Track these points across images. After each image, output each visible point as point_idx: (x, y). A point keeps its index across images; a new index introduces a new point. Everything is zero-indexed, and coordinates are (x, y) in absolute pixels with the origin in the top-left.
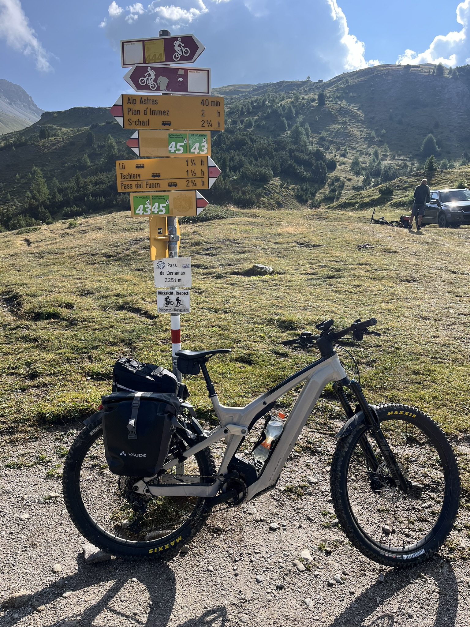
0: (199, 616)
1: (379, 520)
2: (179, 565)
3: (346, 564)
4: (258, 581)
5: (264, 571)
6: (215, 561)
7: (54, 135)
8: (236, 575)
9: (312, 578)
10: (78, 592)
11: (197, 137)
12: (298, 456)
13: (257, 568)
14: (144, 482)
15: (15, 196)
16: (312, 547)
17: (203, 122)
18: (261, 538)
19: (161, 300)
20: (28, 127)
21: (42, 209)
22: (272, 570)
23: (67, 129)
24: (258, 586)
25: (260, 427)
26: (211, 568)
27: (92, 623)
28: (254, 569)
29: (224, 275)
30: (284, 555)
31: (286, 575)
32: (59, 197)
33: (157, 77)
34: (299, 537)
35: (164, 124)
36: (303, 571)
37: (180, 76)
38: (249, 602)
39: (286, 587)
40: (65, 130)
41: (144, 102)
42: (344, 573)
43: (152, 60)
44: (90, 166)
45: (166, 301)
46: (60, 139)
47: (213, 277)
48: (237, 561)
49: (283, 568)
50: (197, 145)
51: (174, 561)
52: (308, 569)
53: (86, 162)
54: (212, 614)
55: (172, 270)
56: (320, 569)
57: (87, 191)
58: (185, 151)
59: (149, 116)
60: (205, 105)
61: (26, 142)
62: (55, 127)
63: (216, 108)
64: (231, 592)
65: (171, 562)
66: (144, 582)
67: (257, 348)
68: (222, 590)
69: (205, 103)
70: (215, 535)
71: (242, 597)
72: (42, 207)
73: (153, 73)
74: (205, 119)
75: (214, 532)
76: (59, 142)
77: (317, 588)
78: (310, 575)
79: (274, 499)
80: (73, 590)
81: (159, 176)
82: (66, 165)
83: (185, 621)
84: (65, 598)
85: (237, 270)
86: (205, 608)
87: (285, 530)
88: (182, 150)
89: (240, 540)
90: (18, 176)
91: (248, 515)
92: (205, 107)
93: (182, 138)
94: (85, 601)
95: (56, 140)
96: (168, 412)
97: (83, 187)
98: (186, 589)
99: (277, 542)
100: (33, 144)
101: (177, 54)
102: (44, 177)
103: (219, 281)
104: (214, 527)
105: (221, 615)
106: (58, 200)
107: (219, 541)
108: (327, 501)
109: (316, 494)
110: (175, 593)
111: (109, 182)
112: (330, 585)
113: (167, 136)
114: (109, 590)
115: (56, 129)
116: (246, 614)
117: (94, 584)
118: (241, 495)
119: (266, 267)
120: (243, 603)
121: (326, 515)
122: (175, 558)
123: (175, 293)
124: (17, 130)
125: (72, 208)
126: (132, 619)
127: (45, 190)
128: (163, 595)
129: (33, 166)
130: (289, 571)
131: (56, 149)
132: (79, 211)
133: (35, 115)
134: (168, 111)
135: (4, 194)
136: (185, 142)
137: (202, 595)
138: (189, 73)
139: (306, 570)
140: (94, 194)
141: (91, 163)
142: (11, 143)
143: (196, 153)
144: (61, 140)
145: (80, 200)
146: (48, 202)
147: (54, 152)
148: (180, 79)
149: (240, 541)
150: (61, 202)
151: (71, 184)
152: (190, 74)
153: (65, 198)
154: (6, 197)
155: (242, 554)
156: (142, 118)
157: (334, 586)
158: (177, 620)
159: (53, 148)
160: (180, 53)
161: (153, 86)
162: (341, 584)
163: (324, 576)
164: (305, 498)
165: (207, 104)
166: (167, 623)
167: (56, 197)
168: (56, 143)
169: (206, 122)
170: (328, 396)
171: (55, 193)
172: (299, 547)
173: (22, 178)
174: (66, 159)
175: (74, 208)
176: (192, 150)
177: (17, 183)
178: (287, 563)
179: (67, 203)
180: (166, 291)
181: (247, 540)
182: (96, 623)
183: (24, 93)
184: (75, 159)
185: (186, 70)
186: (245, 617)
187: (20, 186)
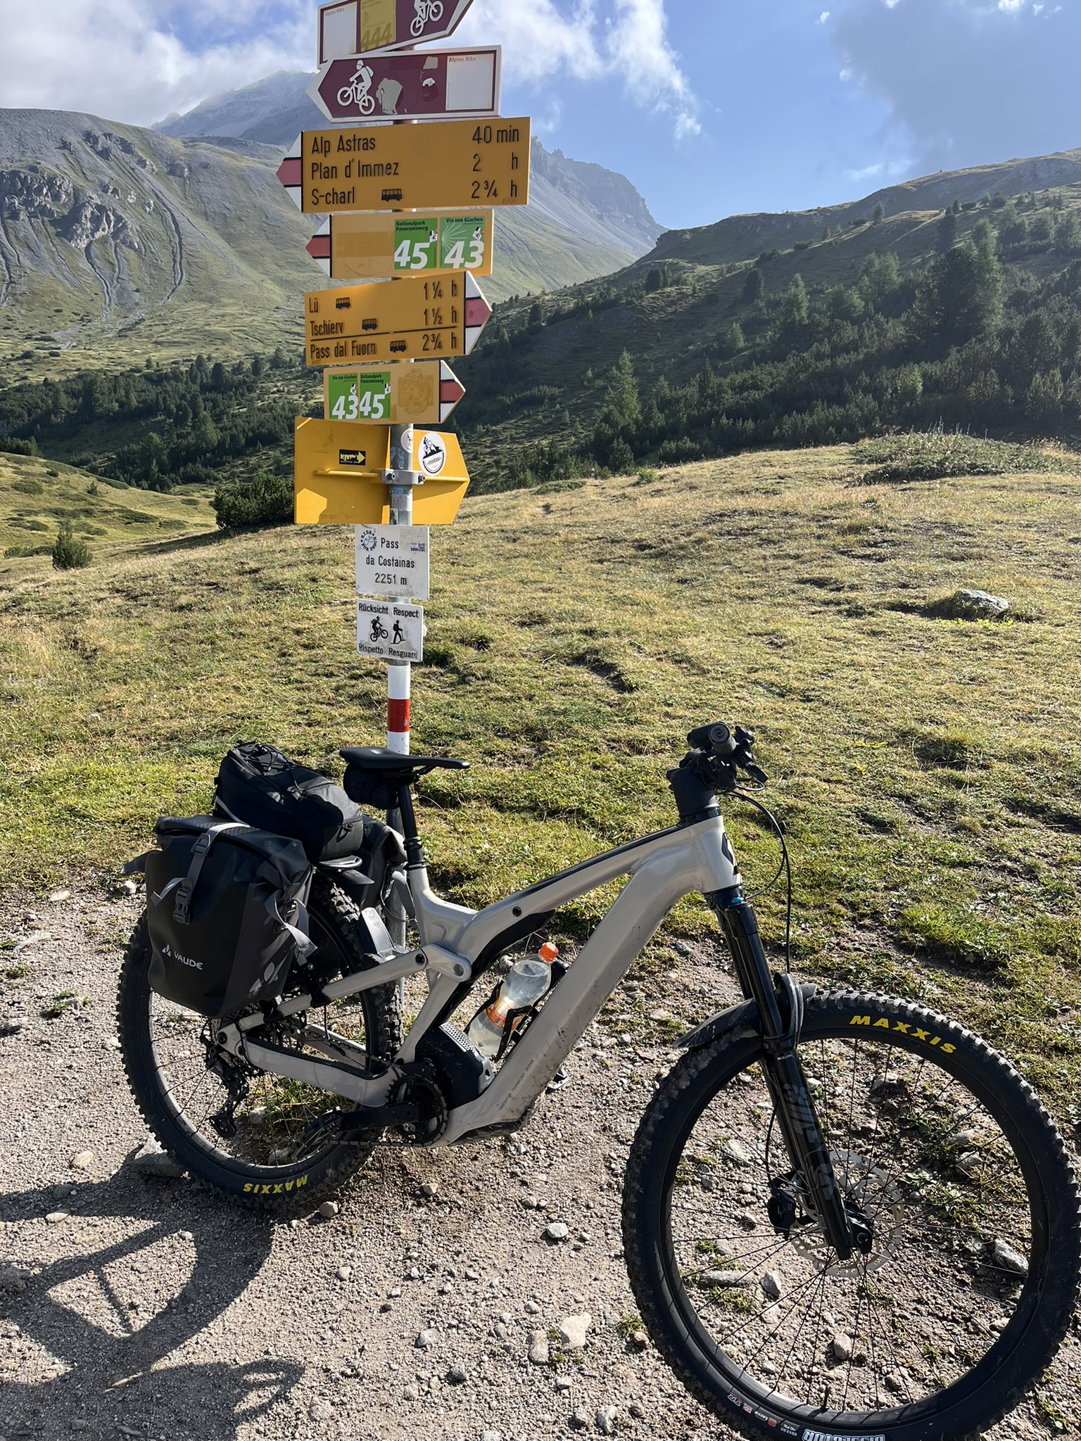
0: (242, 1363)
1: (840, 1316)
2: (292, 1241)
3: (661, 1390)
4: (419, 1343)
5: (451, 1326)
6: (368, 1259)
7: (677, 282)
8: (385, 1309)
9: (546, 1389)
10: (79, 1219)
11: (460, 225)
12: (745, 1084)
13: (441, 1314)
14: (238, 1028)
15: (578, 416)
16: (607, 1315)
17: (476, 185)
18: (508, 1248)
19: (364, 622)
20: (628, 265)
21: (619, 444)
22: (472, 1330)
23: (708, 268)
24: (408, 1354)
25: (698, 989)
26: (345, 1272)
27: (49, 1292)
28: (432, 1311)
29: (871, 609)
30: (528, 1307)
31: (493, 1354)
32: (659, 419)
33: (376, 81)
34: (596, 1279)
35: (386, 197)
36: (536, 1363)
37: (430, 73)
38: (361, 1379)
39: (469, 1382)
40: (701, 269)
41: (346, 146)
42: (634, 1412)
43: (372, 42)
44: (742, 350)
45: (374, 627)
46: (687, 289)
47: (840, 612)
48: (412, 1279)
49: (498, 1335)
50: (460, 245)
51: (290, 1226)
52: (552, 1364)
53: (734, 340)
54: (268, 1372)
55: (389, 554)
56: (583, 1375)
57: (719, 406)
58: (432, 263)
59: (355, 180)
60: (482, 141)
61: (618, 297)
62: (682, 263)
63: (508, 148)
64: (344, 1340)
65: (283, 1228)
66: (202, 1247)
67: (823, 797)
68: (331, 1328)
69: (482, 135)
70: (410, 1203)
71: (356, 1363)
72: (620, 440)
73: (366, 73)
74: (480, 177)
75: (413, 1195)
76: (683, 296)
77: (540, 1416)
78: (547, 1378)
79: (609, 1168)
80: (72, 1213)
81: (374, 326)
82: (691, 347)
83: (206, 1361)
84: (47, 1222)
85: (909, 601)
86: (267, 1353)
87: (577, 1249)
88: (424, 258)
89: (456, 1234)
90: (590, 374)
91: (518, 1183)
92: (482, 148)
93: (427, 229)
94: (74, 1243)
95: (678, 294)
96: (263, 879)
97: (711, 397)
98: (265, 1296)
99: (533, 1271)
100: (631, 302)
101: (417, 19)
102: (635, 374)
103: (851, 622)
104: (419, 1183)
105: (281, 1382)
106: (656, 424)
107: (407, 1220)
108: (736, 1218)
109: (723, 1190)
110: (239, 1294)
111: (771, 386)
112: (575, 1424)
113: (394, 228)
114: (131, 1238)
115: (683, 268)
116: (333, 1404)
117: (115, 1215)
118: (434, 1123)
119: (989, 597)
120: (347, 1376)
121: (706, 1251)
122: (294, 1222)
123: (391, 610)
124: (606, 275)
125: (680, 443)
126: (120, 1313)
127: (633, 402)
128: (212, 1288)
129: (622, 351)
130: (507, 1349)
131: (675, 312)
132: (693, 449)
133: (647, 241)
134: (397, 164)
135: (557, 412)
136: (431, 240)
137: (284, 1323)
138: (449, 63)
139: (546, 1364)
140: (734, 413)
141: (745, 341)
142: (587, 303)
143: (456, 266)
144: (690, 292)
145: (697, 426)
146: (633, 428)
147: (670, 320)
148: (429, 82)
149: (454, 1237)
150: (662, 429)
151: (692, 391)
152: (452, 66)
153: (671, 420)
154: (560, 418)
155: (434, 1267)
156: (341, 184)
157: (582, 1431)
158: (194, 1353)
159: (670, 310)
160: (424, 16)
161: (367, 105)
162: (605, 1433)
163: (579, 1395)
164: (688, 1192)
165: (488, 139)
166: (171, 1350)
167: (651, 418)
168: (679, 299)
169: (483, 185)
170: (932, 953)
171: (650, 408)
172: (576, 1301)
173: (597, 376)
174: (693, 334)
175: (685, 443)
176: (448, 260)
177: (586, 388)
178: (518, 1328)
179: (672, 432)
180: (375, 603)
181: (470, 1241)
182: (55, 1294)
183: (632, 190)
184: (711, 335)
185: (442, 57)
186: (325, 1409)
187: (591, 394)
